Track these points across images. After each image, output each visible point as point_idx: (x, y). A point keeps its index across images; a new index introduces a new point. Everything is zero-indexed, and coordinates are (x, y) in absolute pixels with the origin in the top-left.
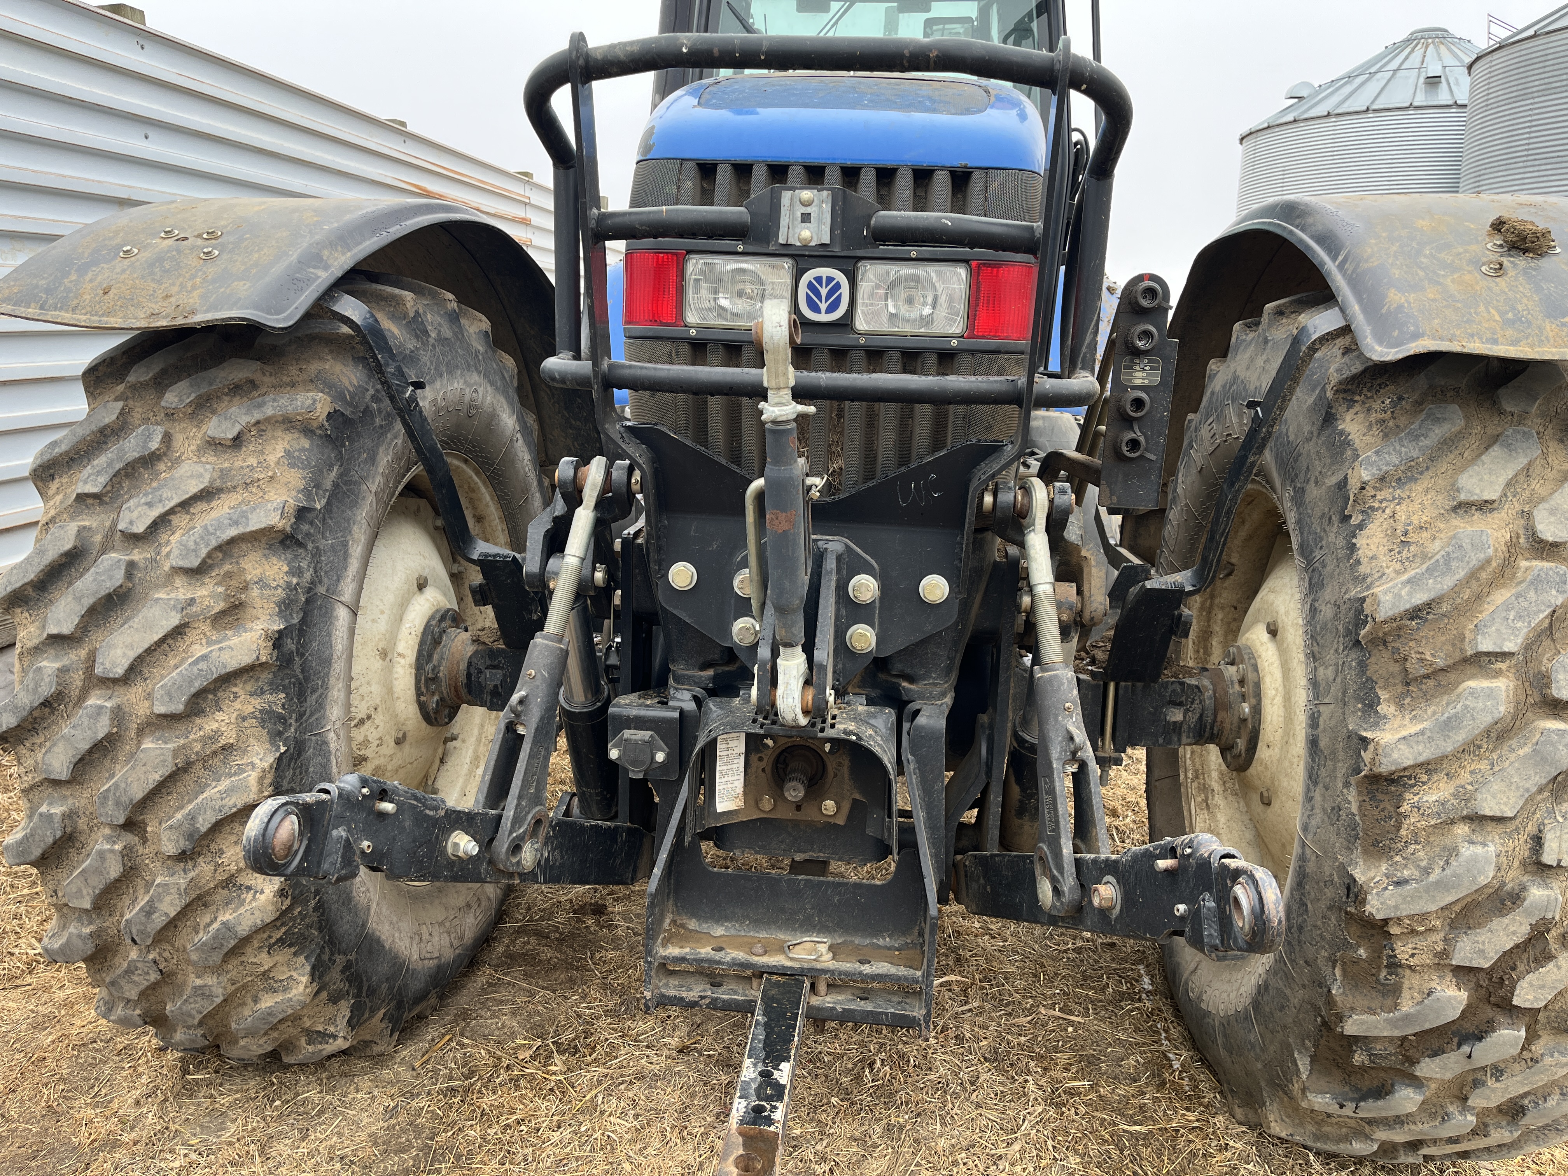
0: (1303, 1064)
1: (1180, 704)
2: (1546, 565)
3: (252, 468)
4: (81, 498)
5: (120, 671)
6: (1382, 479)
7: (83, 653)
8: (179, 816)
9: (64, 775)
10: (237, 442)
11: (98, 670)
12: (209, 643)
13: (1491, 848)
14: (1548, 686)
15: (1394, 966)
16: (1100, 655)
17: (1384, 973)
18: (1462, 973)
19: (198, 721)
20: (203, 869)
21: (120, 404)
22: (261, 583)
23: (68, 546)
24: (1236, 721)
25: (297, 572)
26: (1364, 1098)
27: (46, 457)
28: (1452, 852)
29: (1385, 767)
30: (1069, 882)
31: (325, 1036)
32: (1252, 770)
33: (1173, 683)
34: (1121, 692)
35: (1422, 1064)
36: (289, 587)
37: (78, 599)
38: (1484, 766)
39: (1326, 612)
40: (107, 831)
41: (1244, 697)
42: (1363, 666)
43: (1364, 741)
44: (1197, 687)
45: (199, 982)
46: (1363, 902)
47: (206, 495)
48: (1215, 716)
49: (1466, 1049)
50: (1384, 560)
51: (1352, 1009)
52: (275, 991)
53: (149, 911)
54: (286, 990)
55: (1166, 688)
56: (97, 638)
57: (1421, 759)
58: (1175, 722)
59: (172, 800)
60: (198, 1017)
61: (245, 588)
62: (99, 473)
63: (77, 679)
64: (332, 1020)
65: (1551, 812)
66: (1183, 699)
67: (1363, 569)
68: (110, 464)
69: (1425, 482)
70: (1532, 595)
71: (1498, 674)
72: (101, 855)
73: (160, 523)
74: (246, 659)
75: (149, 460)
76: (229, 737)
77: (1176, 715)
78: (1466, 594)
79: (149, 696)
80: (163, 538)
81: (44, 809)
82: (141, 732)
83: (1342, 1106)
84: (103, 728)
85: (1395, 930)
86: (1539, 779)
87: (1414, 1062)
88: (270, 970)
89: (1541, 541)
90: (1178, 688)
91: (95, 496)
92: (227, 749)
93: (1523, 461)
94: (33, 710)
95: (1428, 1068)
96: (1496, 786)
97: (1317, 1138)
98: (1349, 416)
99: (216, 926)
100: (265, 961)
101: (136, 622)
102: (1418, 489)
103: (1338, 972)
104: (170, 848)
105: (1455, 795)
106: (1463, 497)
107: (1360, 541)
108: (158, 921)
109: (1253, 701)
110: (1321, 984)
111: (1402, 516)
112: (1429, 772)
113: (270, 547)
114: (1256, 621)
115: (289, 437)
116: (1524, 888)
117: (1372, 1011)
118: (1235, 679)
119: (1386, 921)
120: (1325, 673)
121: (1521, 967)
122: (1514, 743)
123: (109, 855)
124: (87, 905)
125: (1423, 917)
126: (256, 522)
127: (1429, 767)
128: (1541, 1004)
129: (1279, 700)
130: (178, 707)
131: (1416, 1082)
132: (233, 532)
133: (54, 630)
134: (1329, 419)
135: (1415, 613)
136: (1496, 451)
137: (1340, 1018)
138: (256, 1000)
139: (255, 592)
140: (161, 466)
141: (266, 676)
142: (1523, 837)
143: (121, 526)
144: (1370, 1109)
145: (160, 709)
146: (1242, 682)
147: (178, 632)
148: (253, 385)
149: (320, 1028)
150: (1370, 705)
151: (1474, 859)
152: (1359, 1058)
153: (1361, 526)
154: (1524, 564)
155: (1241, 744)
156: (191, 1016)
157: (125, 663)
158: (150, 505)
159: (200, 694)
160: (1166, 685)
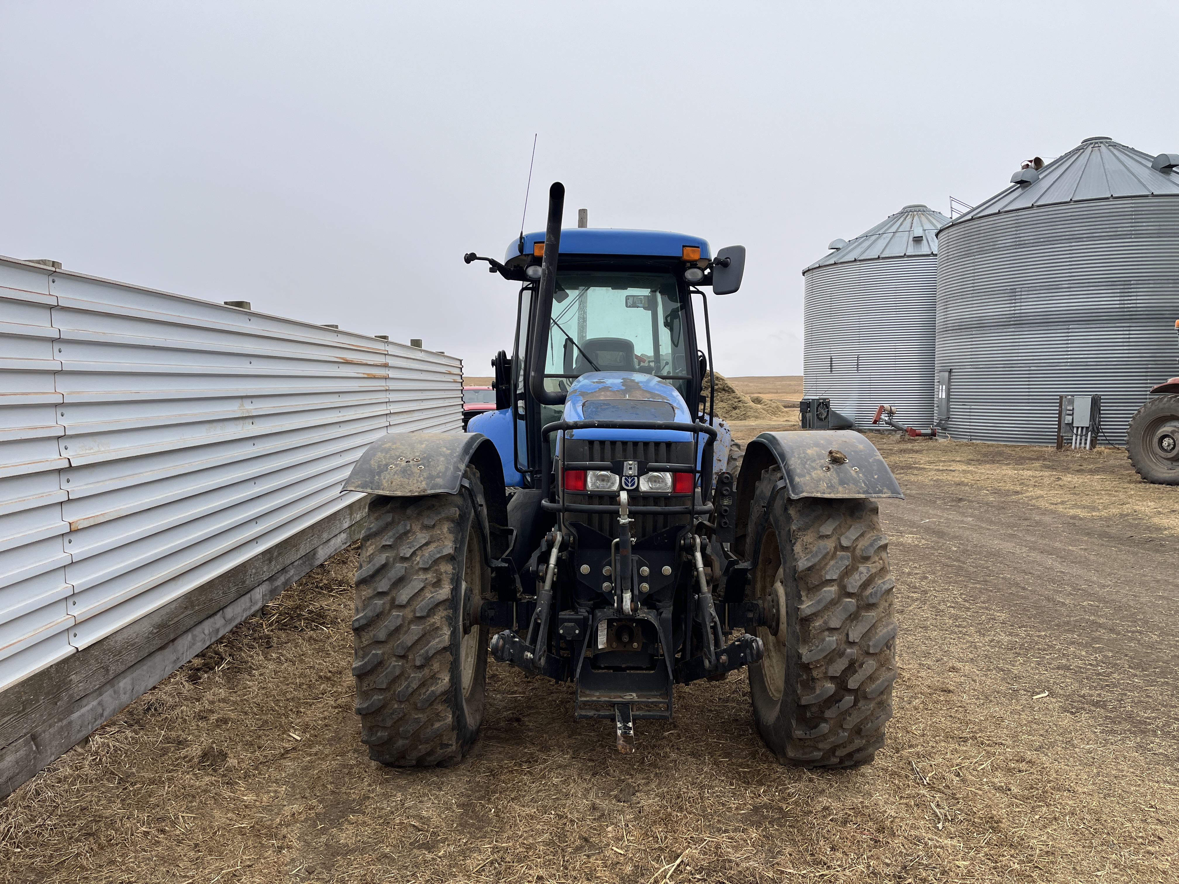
0: (794, 723)
1: (752, 611)
2: (844, 553)
3: (439, 534)
4: (384, 546)
5: (405, 603)
6: (799, 529)
7: (389, 598)
8: (422, 651)
9: (383, 640)
10: (434, 526)
11: (397, 603)
12: (432, 593)
13: (835, 638)
14: (846, 588)
15: (813, 679)
16: (722, 594)
17: (811, 682)
18: (832, 679)
19: (428, 619)
20: (426, 671)
21: (391, 515)
22: (446, 572)
23: (383, 563)
24: (771, 616)
25: (454, 569)
26: (812, 729)
27: (368, 533)
28: (824, 640)
29: (804, 615)
30: (713, 658)
31: (447, 745)
32: (779, 634)
33: (749, 603)
34: (730, 607)
35: (826, 713)
36: (453, 574)
37: (389, 579)
38: (831, 613)
39: (788, 571)
40: (394, 659)
41: (773, 607)
42: (797, 586)
43: (798, 608)
44: (758, 605)
45: (416, 717)
46: (801, 658)
47: (427, 544)
48: (764, 615)
49: (837, 705)
50: (801, 554)
51: (803, 696)
52: (440, 721)
53: (407, 687)
54: (444, 720)
55: (746, 605)
56: (394, 593)
57: (813, 612)
58: (750, 618)
59: (418, 647)
60: (412, 732)
61: (441, 574)
62: (390, 538)
63: (388, 607)
64: (450, 739)
65: (851, 626)
66: (753, 609)
67: (796, 556)
68: (394, 535)
69: (811, 529)
70: (840, 562)
71: (833, 586)
72: (394, 666)
73: (414, 553)
74: (445, 597)
75: (406, 533)
76: (438, 624)
77: (750, 615)
78: (824, 563)
79: (414, 611)
80: (414, 558)
81: (374, 652)
82: (409, 623)
83: (806, 734)
84: (399, 622)
85: (811, 667)
86: (844, 616)
87: (823, 712)
88: (439, 713)
89: (843, 546)
90: (751, 605)
91: (390, 546)
92: (437, 628)
93: (838, 523)
94: (373, 617)
95: (828, 714)
96: (834, 619)
97: (803, 754)
98: (791, 509)
99: (429, 692)
100: (440, 707)
101: (409, 586)
102: (809, 531)
103: (799, 685)
104: (418, 663)
105: (823, 623)
106: (821, 534)
107: (795, 548)
108: (410, 690)
109: (776, 608)
110: (795, 691)
111: (805, 540)
112: (816, 617)
113: (447, 560)
114: (777, 578)
115: (448, 523)
116: (845, 650)
117: (808, 695)
118: (771, 600)
119: (808, 664)
120: (789, 590)
121: (849, 676)
122: (838, 606)
123: (397, 667)
124: (384, 687)
125: (818, 661)
126: (446, 552)
127: (815, 615)
128: (856, 688)
130: (425, 614)
131: (825, 720)
132: (438, 556)
133: (380, 590)
134: (786, 509)
135: (809, 569)
136: (830, 520)
137: (799, 699)
138: (432, 725)
139: (444, 575)
140: (409, 535)
141: (448, 604)
142: (844, 634)
143: (401, 555)
144: (815, 733)
145: (418, 615)
146: (773, 601)
147: (422, 589)
148: (433, 506)
149: (446, 742)
150: (800, 597)
151: (830, 641)
152: (808, 715)
153: (795, 543)
154: (838, 553)
155: (774, 624)
156: (409, 732)
157: (406, 600)
158: (410, 548)
159: (430, 610)
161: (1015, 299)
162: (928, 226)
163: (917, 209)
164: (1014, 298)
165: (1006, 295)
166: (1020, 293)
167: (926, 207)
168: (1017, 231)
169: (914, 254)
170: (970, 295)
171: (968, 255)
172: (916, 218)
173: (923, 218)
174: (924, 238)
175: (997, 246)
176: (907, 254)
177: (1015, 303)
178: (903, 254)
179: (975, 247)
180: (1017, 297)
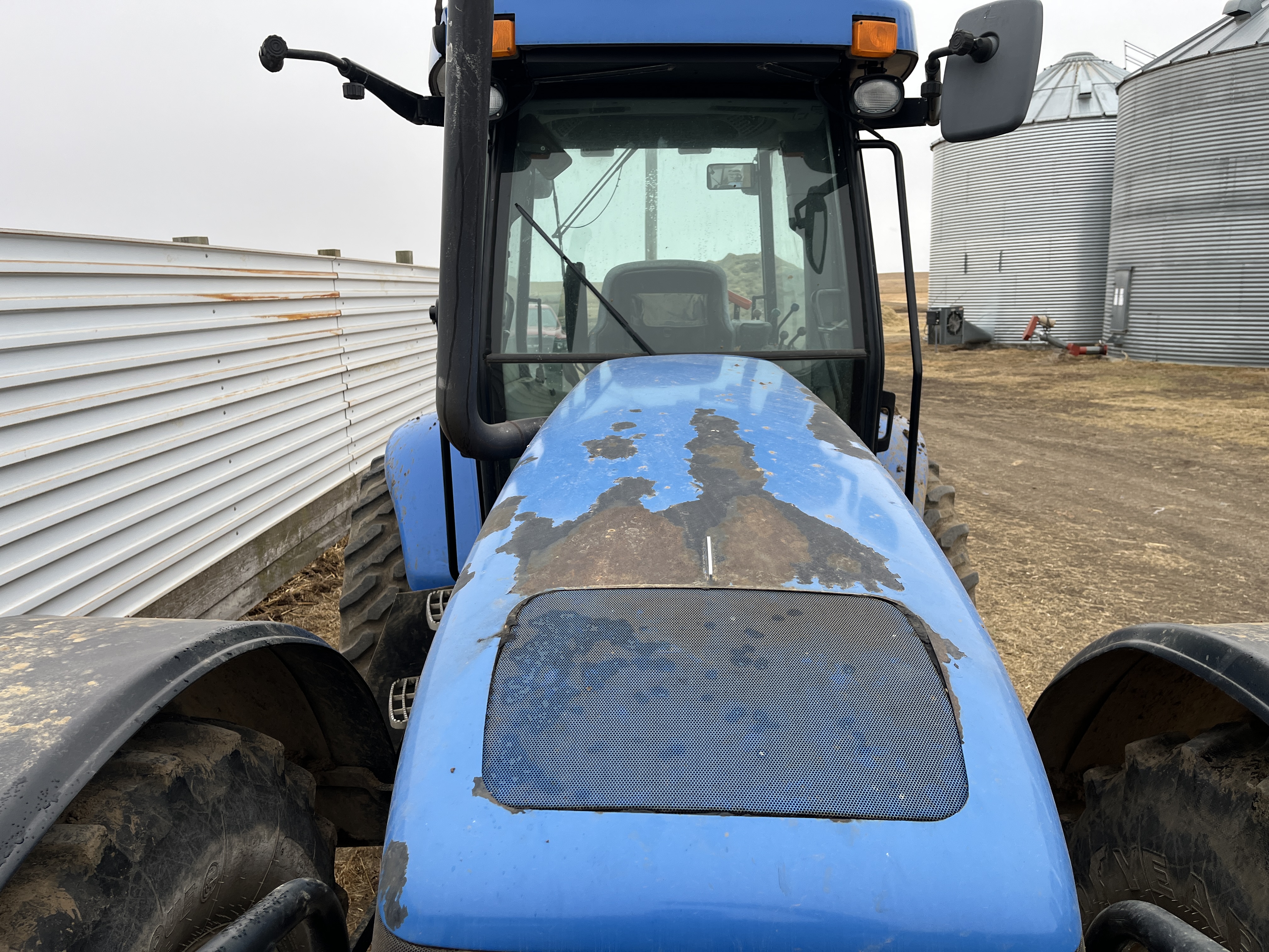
161: (1227, 173)
162: (1097, 79)
163: (1082, 57)
164: (1225, 171)
165: (1215, 167)
166: (1233, 165)
167: (1092, 54)
168: (1232, 79)
169: (1079, 116)
170: (1165, 168)
171: (1164, 114)
172: (1081, 70)
173: (1090, 69)
174: (1093, 95)
175: (1205, 101)
176: (1072, 116)
177: (1227, 178)
178: (1065, 117)
179: (1174, 103)
180: (1230, 170)
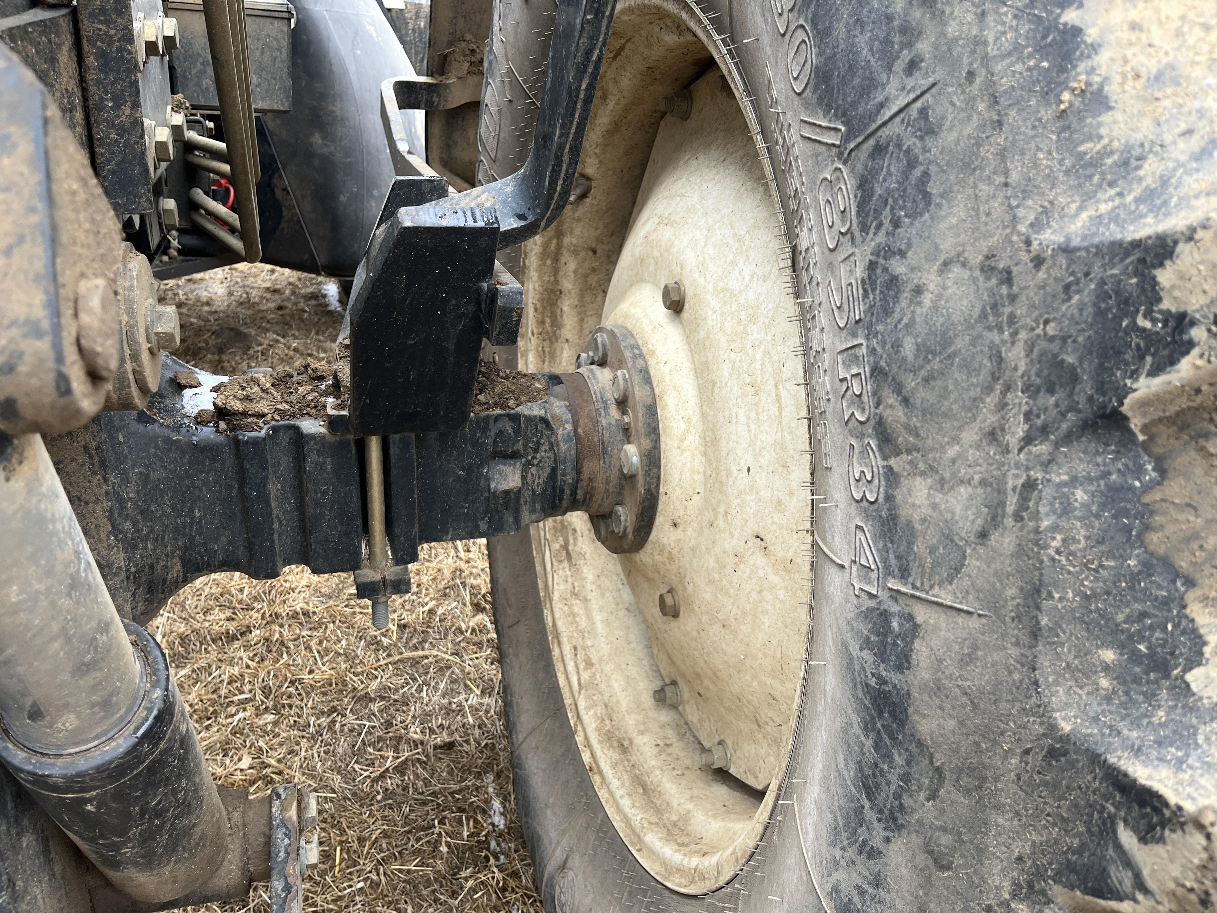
1: (514, 456)
24: (614, 477)
33: (497, 418)
34: (394, 450)
41: (627, 432)
44: (544, 420)
48: (578, 470)
55: (485, 429)
58: (507, 493)
66: (519, 446)
77: (508, 478)
90: (509, 428)
109: (646, 443)
114: (637, 280)
118: (611, 396)
129: (693, 440)
146: (622, 403)
155: (627, 513)
160: (484, 424)
